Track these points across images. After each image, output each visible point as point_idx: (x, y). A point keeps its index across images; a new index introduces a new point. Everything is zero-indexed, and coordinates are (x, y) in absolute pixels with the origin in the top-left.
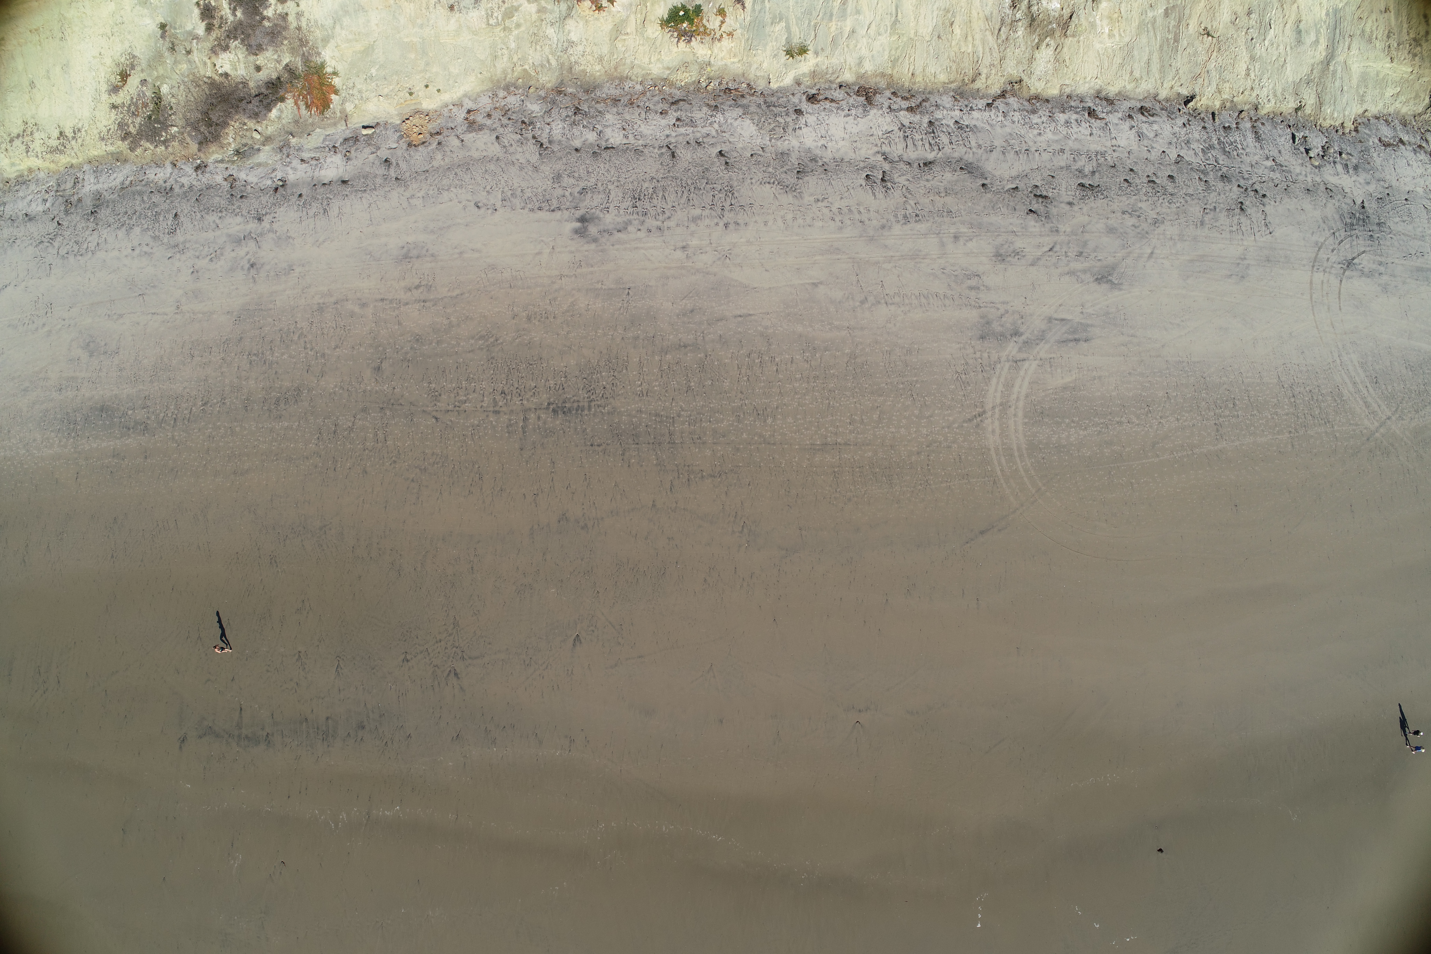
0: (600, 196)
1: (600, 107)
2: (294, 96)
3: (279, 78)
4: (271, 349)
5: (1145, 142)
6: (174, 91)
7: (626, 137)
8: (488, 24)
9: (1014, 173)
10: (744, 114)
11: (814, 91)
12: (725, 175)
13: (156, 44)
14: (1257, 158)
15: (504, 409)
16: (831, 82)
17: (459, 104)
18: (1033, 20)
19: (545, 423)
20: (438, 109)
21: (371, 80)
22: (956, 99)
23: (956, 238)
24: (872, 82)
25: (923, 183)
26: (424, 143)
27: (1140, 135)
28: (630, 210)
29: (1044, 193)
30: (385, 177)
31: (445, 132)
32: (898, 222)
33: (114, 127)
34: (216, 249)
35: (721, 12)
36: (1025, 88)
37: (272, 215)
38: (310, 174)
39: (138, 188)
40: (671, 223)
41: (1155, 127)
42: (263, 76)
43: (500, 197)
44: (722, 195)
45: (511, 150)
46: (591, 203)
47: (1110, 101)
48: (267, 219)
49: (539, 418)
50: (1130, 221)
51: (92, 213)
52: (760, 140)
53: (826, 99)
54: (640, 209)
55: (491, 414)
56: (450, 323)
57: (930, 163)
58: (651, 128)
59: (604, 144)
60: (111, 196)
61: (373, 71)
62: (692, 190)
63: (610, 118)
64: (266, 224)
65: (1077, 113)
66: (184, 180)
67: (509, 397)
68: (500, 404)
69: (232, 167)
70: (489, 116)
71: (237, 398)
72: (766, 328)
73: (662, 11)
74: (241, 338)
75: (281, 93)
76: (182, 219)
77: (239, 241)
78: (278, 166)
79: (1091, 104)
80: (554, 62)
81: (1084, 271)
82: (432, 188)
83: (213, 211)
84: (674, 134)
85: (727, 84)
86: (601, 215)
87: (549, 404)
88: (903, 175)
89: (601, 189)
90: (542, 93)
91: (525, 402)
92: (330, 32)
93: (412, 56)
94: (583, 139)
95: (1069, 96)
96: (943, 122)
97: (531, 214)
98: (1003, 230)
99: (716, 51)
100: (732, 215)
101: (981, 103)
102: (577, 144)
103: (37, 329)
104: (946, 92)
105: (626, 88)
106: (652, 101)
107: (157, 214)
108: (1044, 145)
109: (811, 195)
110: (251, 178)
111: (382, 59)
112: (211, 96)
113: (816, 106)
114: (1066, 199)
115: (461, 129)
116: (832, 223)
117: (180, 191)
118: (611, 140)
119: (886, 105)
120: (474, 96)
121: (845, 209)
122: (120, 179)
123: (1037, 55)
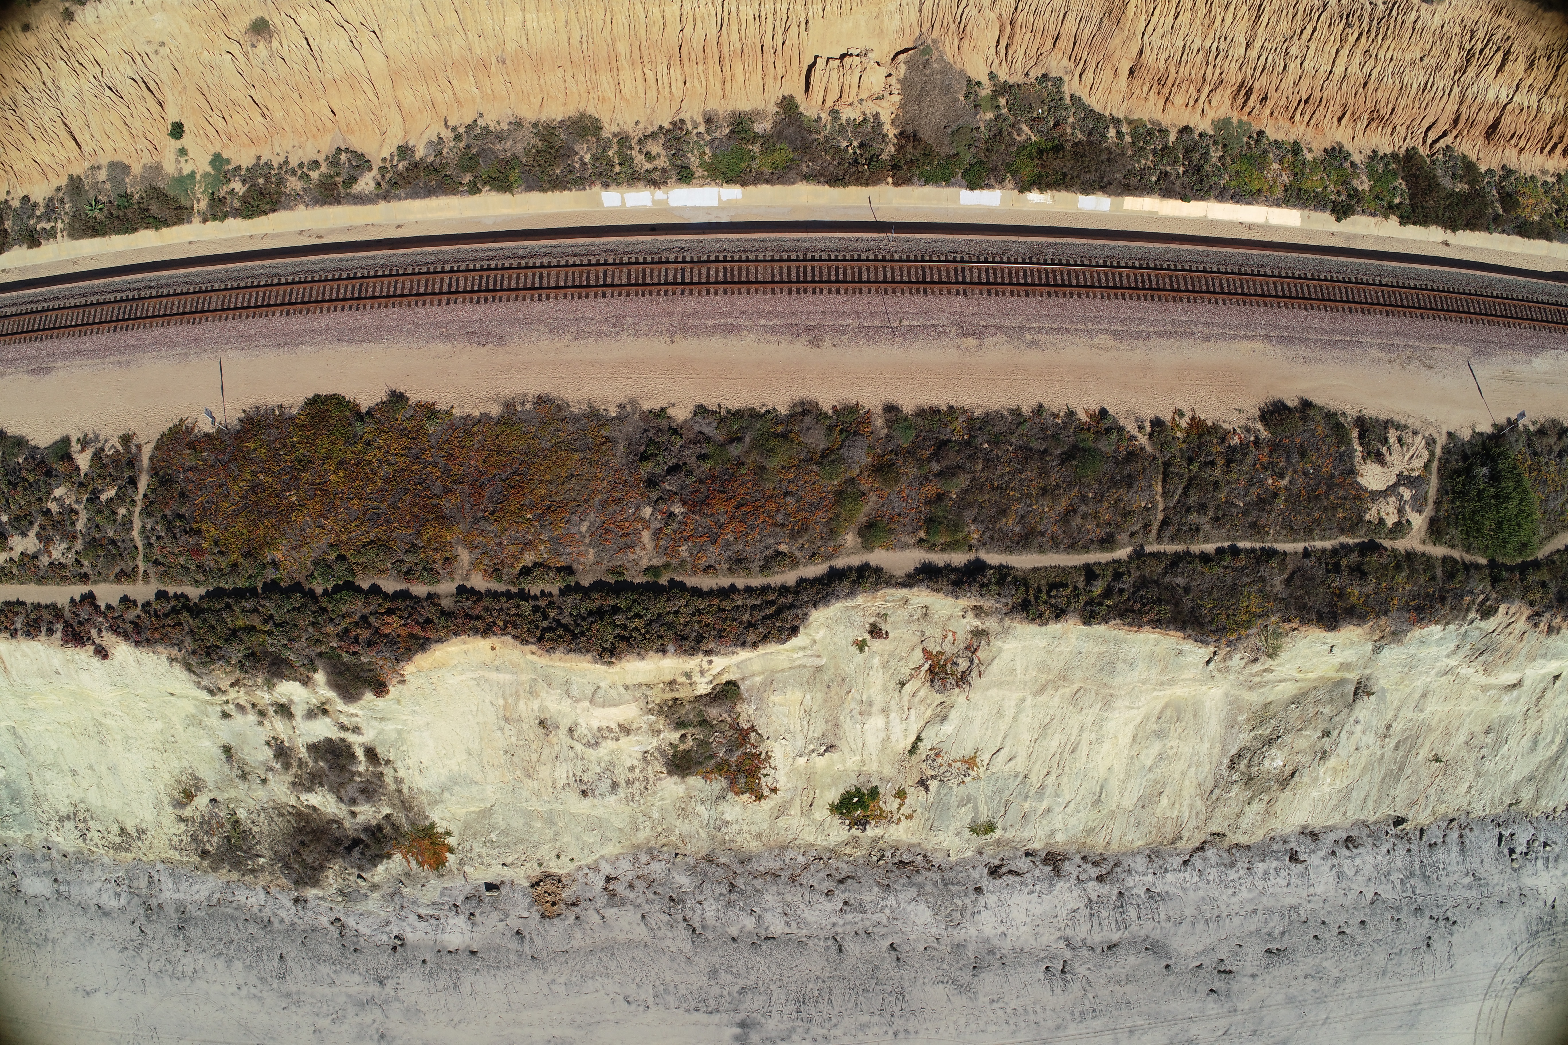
0: (761, 998)
1: (758, 883)
2: (401, 851)
3: (379, 828)
5: (1343, 884)
6: (253, 817)
7: (789, 925)
8: (628, 805)
9: (1200, 947)
10: (918, 895)
11: (997, 862)
12: (895, 973)
13: (222, 767)
14: (1456, 877)
16: (1016, 849)
17: (594, 868)
18: (1250, 779)
20: (572, 873)
21: (492, 845)
22: (1151, 860)
23: (1131, 1032)
24: (1060, 850)
25: (1105, 971)
26: (559, 915)
27: (1340, 876)
28: (794, 1015)
29: (1229, 968)
30: (520, 953)
31: (583, 905)
32: (1074, 1020)
33: (186, 839)
34: (337, 1009)
35: (901, 794)
36: (1227, 840)
37: (395, 980)
38: (431, 936)
39: (229, 910)
40: (838, 1032)
41: (1358, 861)
42: (360, 819)
43: (651, 992)
44: (892, 999)
45: (660, 934)
46: (753, 1004)
47: (1314, 836)
48: (390, 983)
50: (1311, 985)
51: (179, 928)
52: (934, 930)
53: (1010, 872)
54: (804, 1014)
57: (1115, 946)
58: (817, 913)
59: (763, 934)
60: (198, 912)
61: (493, 836)
62: (861, 993)
63: (770, 899)
64: (389, 990)
65: (1277, 859)
66: (283, 913)
69: (338, 909)
70: (631, 887)
73: (831, 797)
75: (387, 850)
76: (290, 964)
77: (362, 1004)
78: (393, 919)
79: (1293, 845)
80: (704, 835)
82: (574, 974)
83: (325, 961)
84: (841, 922)
85: (901, 855)
86: (763, 1021)
88: (1085, 963)
89: (762, 989)
90: (691, 861)
92: (437, 798)
93: (538, 825)
94: (740, 926)
95: (1272, 839)
96: (1134, 891)
97: (687, 1016)
98: (1181, 1017)
99: (892, 830)
100: (902, 1021)
101: (1177, 861)
102: (734, 931)
104: (1139, 854)
105: (787, 860)
106: (817, 878)
107: (259, 950)
108: (1237, 908)
109: (986, 995)
110: (363, 929)
111: (502, 825)
112: (299, 831)
113: (998, 882)
114: (1250, 970)
115: (602, 900)
116: (1005, 1026)
117: (281, 927)
118: (772, 928)
119: (1074, 876)
120: (614, 861)
121: (1021, 1010)
122: (204, 893)
123: (1247, 809)
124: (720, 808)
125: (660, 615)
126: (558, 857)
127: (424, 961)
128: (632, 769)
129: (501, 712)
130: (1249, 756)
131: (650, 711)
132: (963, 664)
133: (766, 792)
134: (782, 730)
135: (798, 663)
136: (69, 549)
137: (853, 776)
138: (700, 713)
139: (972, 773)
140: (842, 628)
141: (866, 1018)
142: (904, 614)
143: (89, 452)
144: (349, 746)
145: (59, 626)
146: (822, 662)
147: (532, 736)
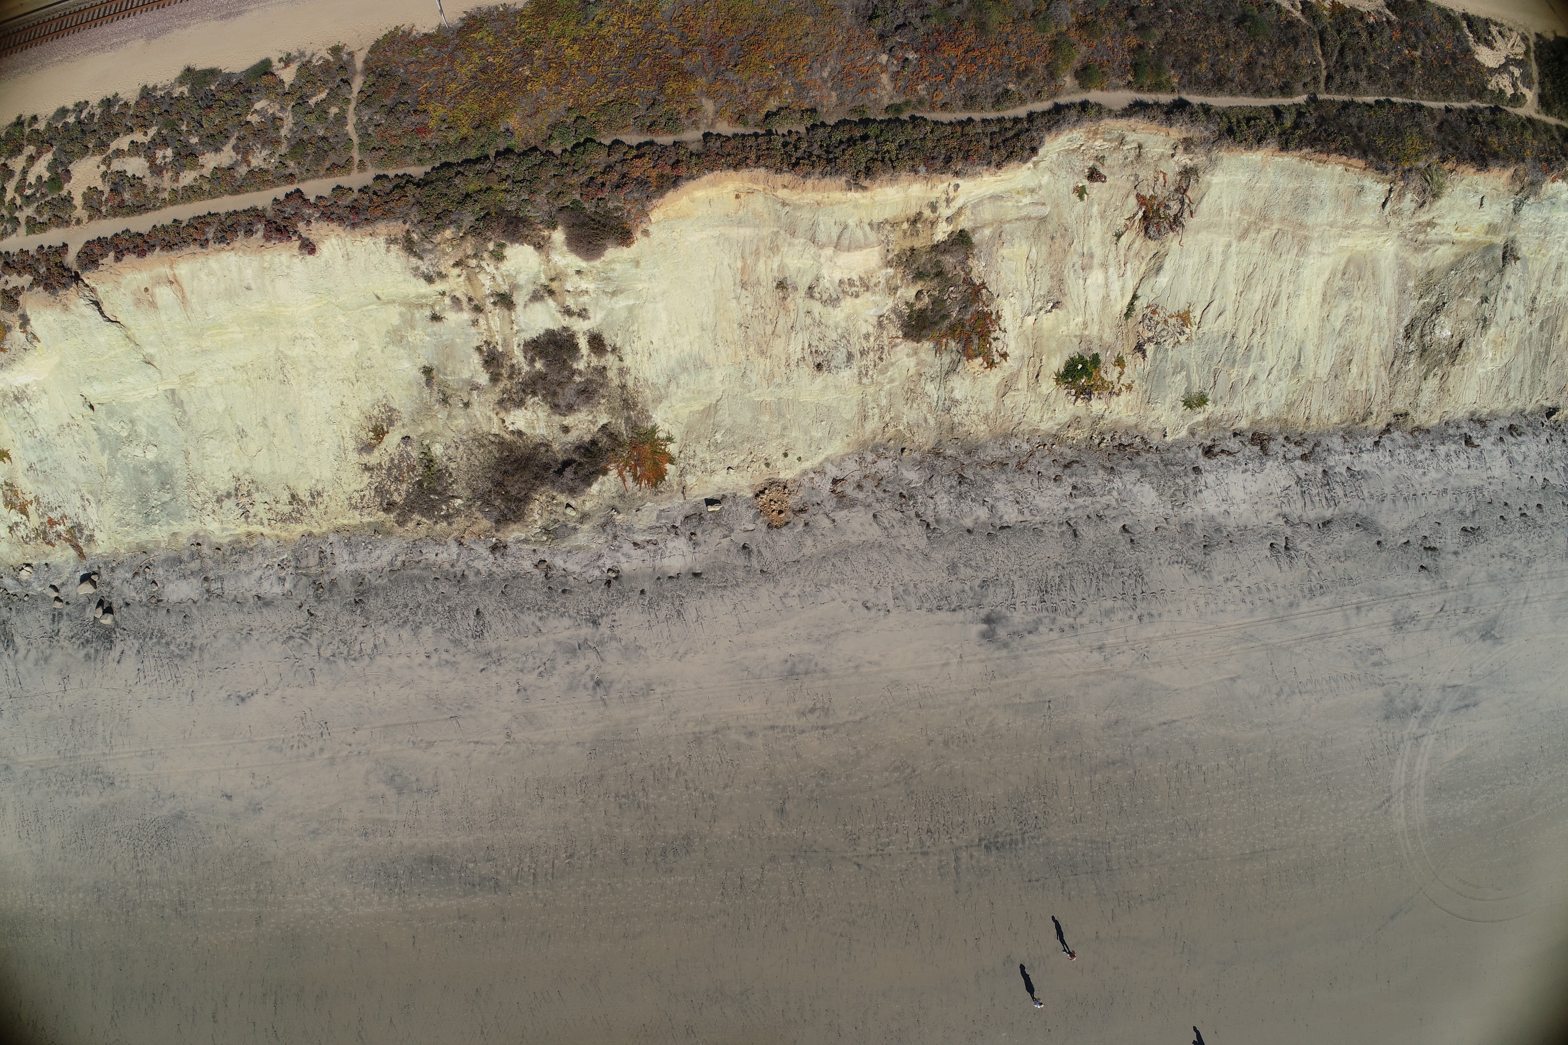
0: (1004, 590)
1: (987, 473)
2: (618, 466)
3: (594, 442)
4: (644, 789)
5: (1516, 469)
6: (450, 452)
7: (1022, 513)
8: (860, 383)
9: (1405, 525)
10: (1142, 477)
11: (1209, 443)
12: (1131, 555)
13: (420, 393)
15: (933, 849)
16: (1224, 429)
17: (820, 471)
18: (1424, 350)
19: (978, 861)
20: (797, 478)
21: (716, 447)
22: (1346, 441)
23: (1358, 608)
24: (1265, 429)
25: (1324, 547)
26: (787, 523)
27: (1511, 461)
28: (1039, 605)
29: (1433, 545)
30: (748, 569)
31: (811, 510)
32: (1305, 597)
33: (369, 493)
34: (544, 660)
35: (1120, 362)
36: (1410, 421)
37: (611, 617)
38: (649, 563)
39: (416, 572)
40: (1084, 620)
41: (1523, 448)
42: (572, 436)
43: (890, 594)
44: (1132, 581)
45: (894, 532)
46: (996, 597)
47: (1482, 424)
48: (605, 622)
49: (971, 856)
50: (1507, 564)
51: (356, 602)
52: (1161, 510)
53: (1223, 451)
54: (1048, 604)
55: (919, 856)
56: (858, 753)
57: (1329, 522)
58: (1048, 499)
59: (998, 523)
60: (379, 581)
61: (718, 437)
62: (1101, 577)
63: (1000, 488)
64: (604, 629)
65: (1455, 443)
66: (479, 564)
67: (936, 836)
68: (928, 844)
69: (542, 549)
70: (860, 487)
71: (611, 849)
72: (1191, 734)
73: (1057, 364)
74: (602, 776)
75: (602, 464)
76: (488, 618)
77: (574, 650)
78: (605, 552)
79: (1467, 430)
80: (932, 422)
81: (1471, 629)
82: (807, 584)
83: (529, 609)
85: (1120, 438)
86: (1009, 614)
87: (980, 840)
88: (1305, 540)
89: (1004, 580)
90: (917, 456)
91: (954, 840)
92: (663, 391)
93: (766, 418)
94: (974, 517)
96: (1337, 470)
97: (930, 616)
98: (1399, 593)
99: (1113, 405)
100: (1144, 604)
101: (1369, 442)
102: (968, 523)
103: (313, 755)
104: (1335, 433)
105: (1013, 449)
106: (1043, 464)
107: (451, 610)
108: (1429, 486)
109: (1220, 574)
110: (572, 567)
111: (728, 422)
112: (502, 461)
113: (1213, 462)
114: (1452, 548)
115: (829, 505)
116: (1242, 605)
117: (477, 580)
118: (1006, 517)
119: (1281, 455)
120: (840, 462)
121: (1254, 588)
122: (386, 558)
123: (1424, 386)
124: (950, 384)
125: (907, 141)
126: (786, 455)
127: (642, 592)
128: (867, 337)
129: (739, 277)
130: (1421, 325)
131: (889, 264)
132: (1175, 207)
133: (997, 358)
134: (1011, 287)
135: (1024, 213)
136: (271, 155)
137: (1076, 341)
138: (938, 263)
139: (1187, 330)
140: (1064, 174)
141: (1109, 603)
142: (1119, 156)
143: (294, 67)
144: (572, 336)
145: (260, 227)
146: (1046, 210)
147: (769, 301)
